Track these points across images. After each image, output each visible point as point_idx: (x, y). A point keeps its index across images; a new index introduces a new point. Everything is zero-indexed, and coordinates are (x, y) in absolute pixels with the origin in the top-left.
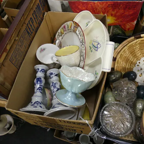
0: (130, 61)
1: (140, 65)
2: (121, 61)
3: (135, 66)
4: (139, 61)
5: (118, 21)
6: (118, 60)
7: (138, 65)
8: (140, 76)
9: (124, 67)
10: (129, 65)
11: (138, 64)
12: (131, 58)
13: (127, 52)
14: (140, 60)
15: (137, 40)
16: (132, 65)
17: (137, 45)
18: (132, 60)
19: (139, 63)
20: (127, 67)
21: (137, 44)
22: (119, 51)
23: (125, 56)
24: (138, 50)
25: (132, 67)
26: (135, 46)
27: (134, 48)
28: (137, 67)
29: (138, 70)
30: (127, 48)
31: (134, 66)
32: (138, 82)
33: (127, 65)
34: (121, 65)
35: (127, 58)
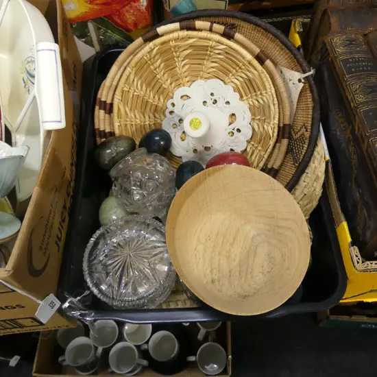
0: (152, 105)
1: (175, 109)
2: (127, 109)
3: (165, 116)
4: (170, 101)
5: (97, 4)
6: (119, 109)
7: (171, 112)
8: (183, 140)
9: (141, 126)
10: (152, 116)
11: (170, 108)
12: (151, 98)
13: (135, 83)
14: (172, 98)
15: (151, 44)
16: (157, 115)
17: (156, 58)
18: (154, 103)
19: (173, 105)
20: (147, 123)
21: (154, 57)
22: (115, 83)
23: (135, 93)
24: (162, 72)
25: (159, 121)
26: (153, 64)
27: (152, 67)
28: (171, 116)
29: (175, 126)
30: (134, 72)
31: (162, 117)
32: (180, 157)
33: (147, 117)
34: (132, 121)
35: (141, 99)
